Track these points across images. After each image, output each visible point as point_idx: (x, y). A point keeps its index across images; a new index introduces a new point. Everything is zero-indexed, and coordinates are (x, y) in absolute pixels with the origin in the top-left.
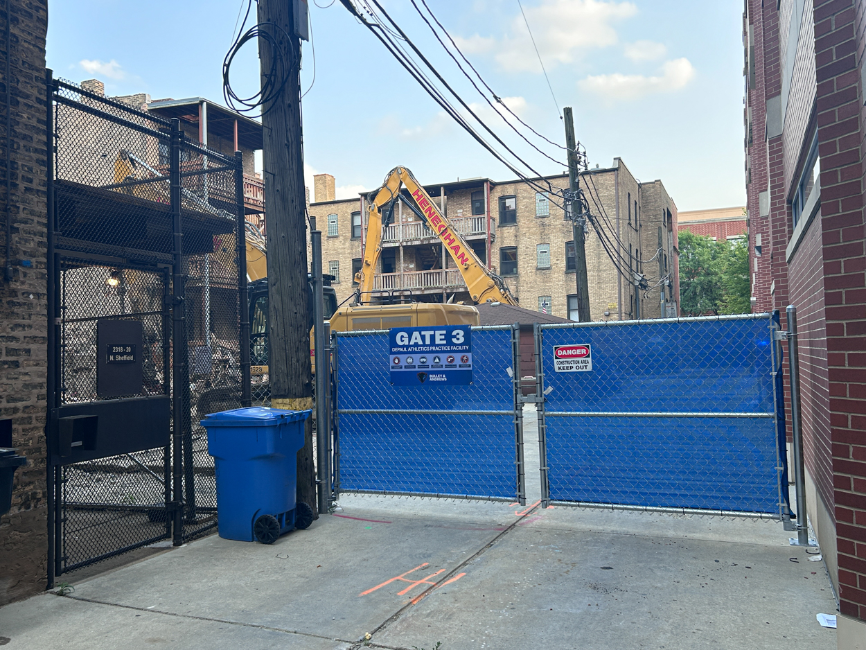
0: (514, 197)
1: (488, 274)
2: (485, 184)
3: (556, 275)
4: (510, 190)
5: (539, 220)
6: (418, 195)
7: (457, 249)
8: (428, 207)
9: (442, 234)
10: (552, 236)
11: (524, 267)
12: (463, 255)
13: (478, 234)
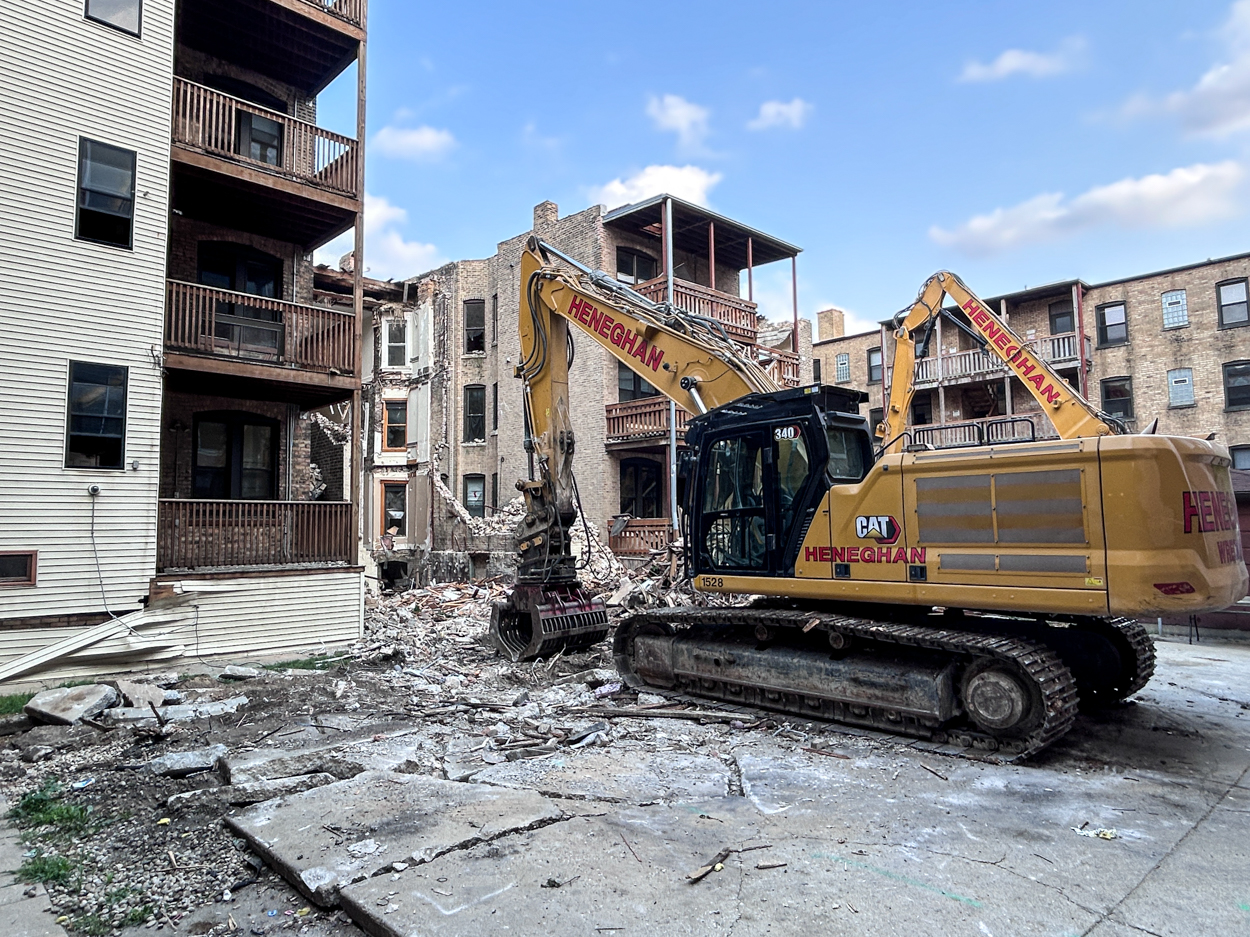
0: (1123, 303)
1: (1097, 416)
2: (1074, 289)
3: (1206, 416)
4: (1115, 294)
5: (1168, 335)
6: (971, 308)
7: (1039, 380)
8: (987, 322)
9: (1014, 359)
10: (1195, 357)
11: (1145, 406)
12: (1050, 388)
13: (1065, 361)
